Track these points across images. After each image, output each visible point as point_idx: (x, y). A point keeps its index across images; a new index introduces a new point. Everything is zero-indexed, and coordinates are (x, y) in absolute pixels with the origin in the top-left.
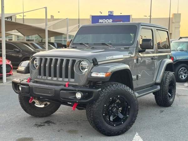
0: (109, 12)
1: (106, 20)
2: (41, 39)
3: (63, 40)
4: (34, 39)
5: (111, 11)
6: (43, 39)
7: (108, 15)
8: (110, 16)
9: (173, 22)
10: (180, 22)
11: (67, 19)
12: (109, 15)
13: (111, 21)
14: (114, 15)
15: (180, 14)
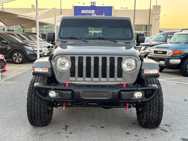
0: (91, 2)
1: (88, 10)
2: (23, 29)
3: (45, 30)
4: (14, 29)
5: (93, 2)
6: (25, 29)
7: (90, 6)
8: (93, 7)
9: (153, 13)
10: (159, 14)
12: (91, 5)
13: (93, 11)
14: (96, 6)
15: (160, 6)
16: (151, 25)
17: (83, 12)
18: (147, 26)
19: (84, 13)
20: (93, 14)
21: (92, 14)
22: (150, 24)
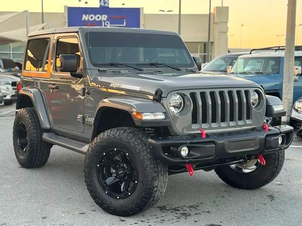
1: (95, 15)
3: (11, 52)
7: (99, 6)
8: (104, 9)
9: (216, 21)
10: (227, 22)
11: (25, 11)
12: (101, 6)
13: (104, 17)
14: (110, 7)
15: (228, 7)
16: (212, 43)
17: (85, 17)
18: (205, 44)
19: (87, 19)
20: (105, 21)
21: (103, 22)
22: (211, 41)
